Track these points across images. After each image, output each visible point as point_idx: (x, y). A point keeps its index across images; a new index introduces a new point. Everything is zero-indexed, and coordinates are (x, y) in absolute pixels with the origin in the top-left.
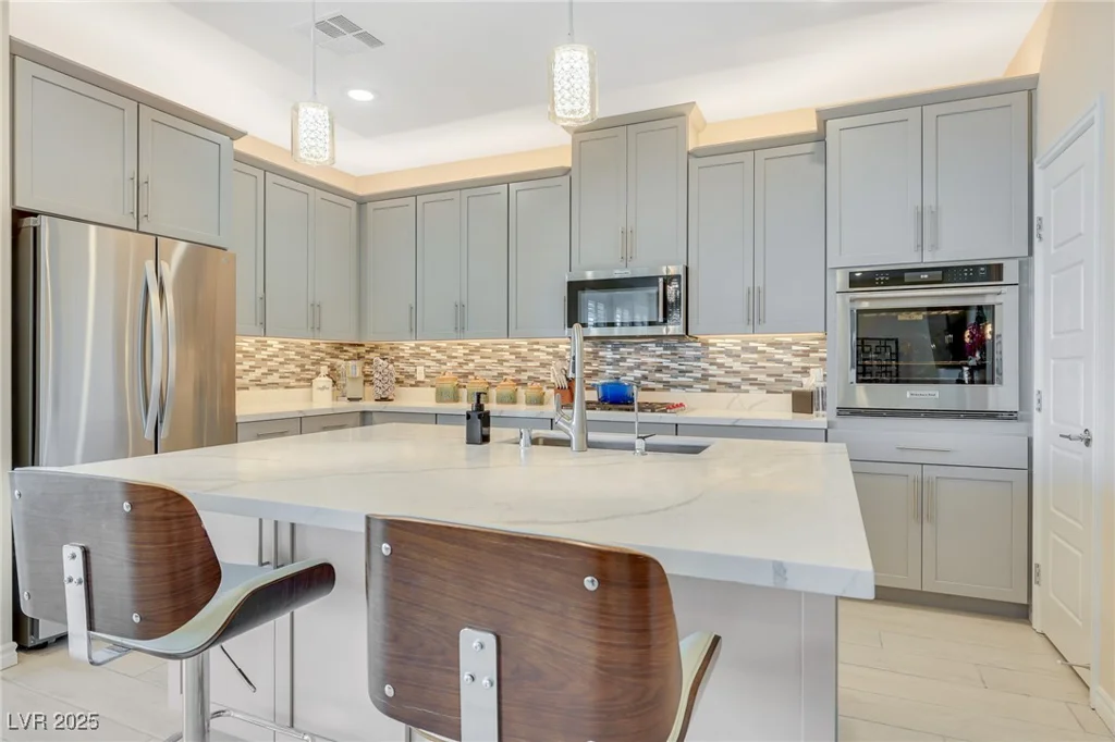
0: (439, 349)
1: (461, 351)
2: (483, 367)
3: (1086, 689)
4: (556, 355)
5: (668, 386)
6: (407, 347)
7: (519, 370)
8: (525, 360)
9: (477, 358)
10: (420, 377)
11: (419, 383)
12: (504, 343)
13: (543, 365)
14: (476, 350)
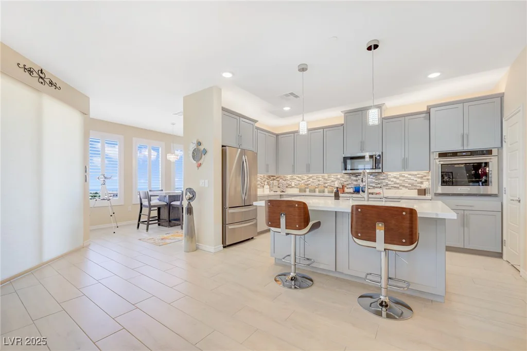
0: (299, 177)
1: (306, 178)
2: (313, 182)
3: (518, 272)
4: (337, 179)
5: (374, 187)
6: (289, 177)
7: (325, 183)
8: (327, 180)
9: (311, 180)
10: (293, 185)
11: (292, 187)
12: (320, 175)
13: (332, 181)
14: (311, 177)
